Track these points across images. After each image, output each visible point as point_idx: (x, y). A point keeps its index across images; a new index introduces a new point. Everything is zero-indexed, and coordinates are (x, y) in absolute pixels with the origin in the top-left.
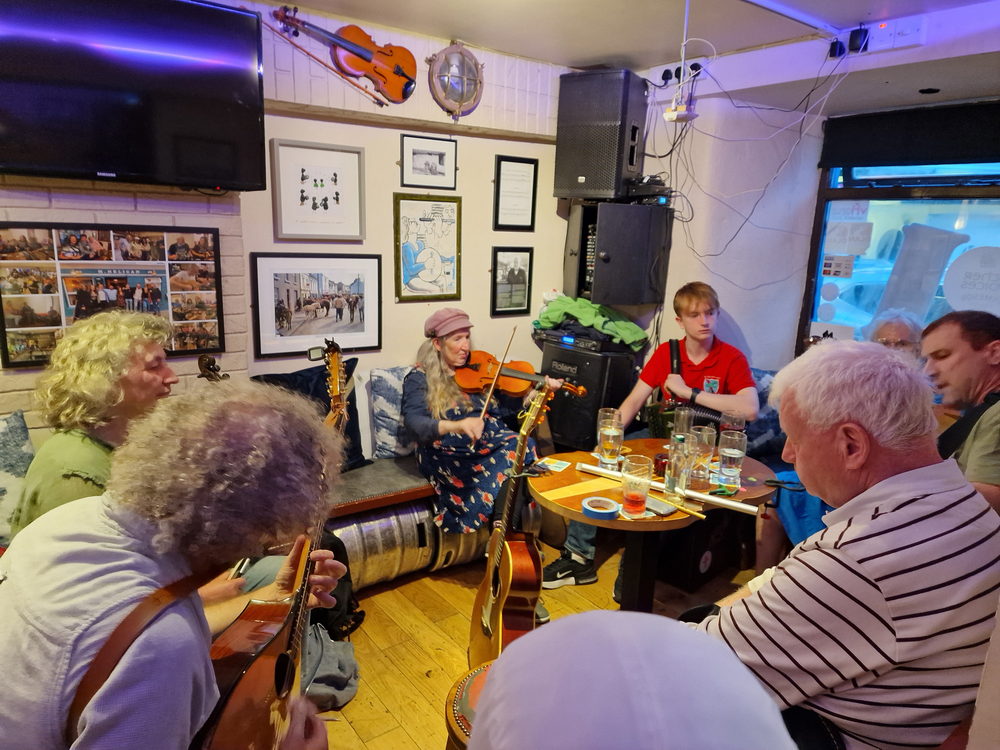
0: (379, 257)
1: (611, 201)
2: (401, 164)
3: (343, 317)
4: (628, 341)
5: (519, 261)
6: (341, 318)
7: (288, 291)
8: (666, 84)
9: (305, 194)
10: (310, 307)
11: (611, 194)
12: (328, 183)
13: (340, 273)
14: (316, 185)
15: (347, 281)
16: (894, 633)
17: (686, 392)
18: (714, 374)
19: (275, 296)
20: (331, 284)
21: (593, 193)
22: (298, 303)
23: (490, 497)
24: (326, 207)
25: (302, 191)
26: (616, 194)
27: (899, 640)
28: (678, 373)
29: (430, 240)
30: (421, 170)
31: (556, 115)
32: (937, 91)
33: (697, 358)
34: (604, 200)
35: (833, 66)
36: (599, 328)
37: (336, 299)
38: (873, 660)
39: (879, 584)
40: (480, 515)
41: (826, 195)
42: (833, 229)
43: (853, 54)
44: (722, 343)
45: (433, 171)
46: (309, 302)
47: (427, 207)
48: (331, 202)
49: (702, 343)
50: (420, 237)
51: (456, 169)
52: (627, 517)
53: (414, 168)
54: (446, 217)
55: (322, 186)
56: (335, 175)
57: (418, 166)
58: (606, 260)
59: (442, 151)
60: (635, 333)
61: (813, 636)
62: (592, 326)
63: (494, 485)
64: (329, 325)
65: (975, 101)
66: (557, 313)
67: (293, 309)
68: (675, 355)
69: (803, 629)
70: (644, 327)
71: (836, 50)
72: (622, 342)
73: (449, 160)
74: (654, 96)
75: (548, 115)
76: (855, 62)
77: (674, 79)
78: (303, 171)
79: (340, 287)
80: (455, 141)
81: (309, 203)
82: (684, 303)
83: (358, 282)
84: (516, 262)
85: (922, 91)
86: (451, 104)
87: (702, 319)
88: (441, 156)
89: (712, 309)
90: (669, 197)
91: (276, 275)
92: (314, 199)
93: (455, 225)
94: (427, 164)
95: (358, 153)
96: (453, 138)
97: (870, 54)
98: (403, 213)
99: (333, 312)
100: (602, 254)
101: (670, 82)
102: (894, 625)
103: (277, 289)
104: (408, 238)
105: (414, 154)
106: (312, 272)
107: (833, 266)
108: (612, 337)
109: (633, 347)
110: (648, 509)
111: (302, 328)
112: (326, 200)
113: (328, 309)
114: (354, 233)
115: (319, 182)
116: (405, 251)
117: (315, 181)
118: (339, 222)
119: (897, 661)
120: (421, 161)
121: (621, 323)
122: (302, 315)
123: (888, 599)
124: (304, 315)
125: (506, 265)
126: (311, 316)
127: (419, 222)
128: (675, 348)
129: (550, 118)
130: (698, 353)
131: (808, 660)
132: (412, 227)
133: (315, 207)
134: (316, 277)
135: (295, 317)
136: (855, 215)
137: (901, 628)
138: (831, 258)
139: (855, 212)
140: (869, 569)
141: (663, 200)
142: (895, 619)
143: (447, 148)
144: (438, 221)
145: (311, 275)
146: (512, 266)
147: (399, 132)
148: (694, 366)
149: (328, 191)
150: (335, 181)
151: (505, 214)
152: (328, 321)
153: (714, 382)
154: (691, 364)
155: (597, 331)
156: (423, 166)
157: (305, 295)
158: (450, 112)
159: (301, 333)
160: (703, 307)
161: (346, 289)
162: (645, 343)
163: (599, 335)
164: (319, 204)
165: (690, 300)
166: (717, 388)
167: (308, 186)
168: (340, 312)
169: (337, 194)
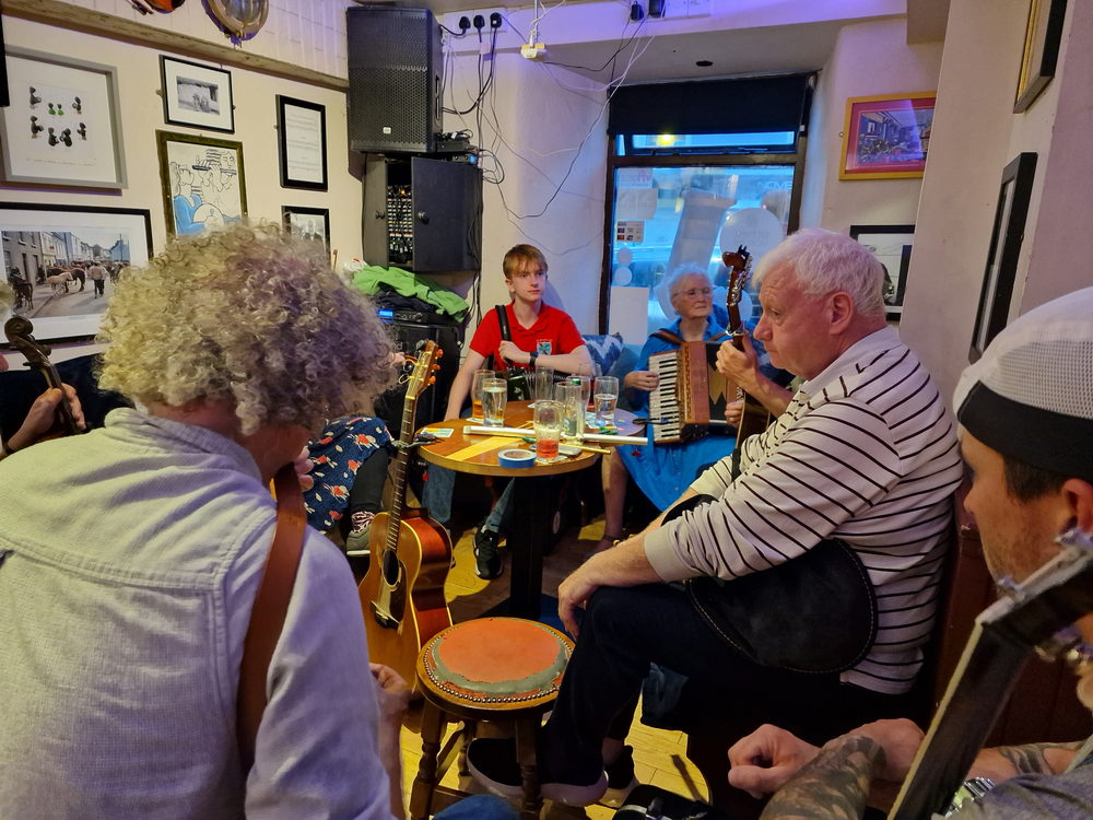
0: (146, 213)
1: (423, 155)
2: (164, 93)
3: (105, 290)
4: (452, 311)
5: (314, 225)
6: (101, 293)
7: (24, 255)
8: (464, 32)
9: (37, 123)
10: (59, 278)
11: (422, 148)
12: (69, 111)
13: (94, 232)
14: (53, 112)
15: (107, 244)
16: (896, 453)
17: (525, 357)
18: (546, 337)
19: (7, 263)
20: (84, 246)
21: (400, 146)
22: (40, 272)
23: (343, 489)
24: (68, 142)
25: (34, 119)
26: (428, 149)
27: (901, 459)
28: (509, 340)
29: (208, 194)
30: (189, 104)
31: (344, 54)
32: (710, 64)
33: (527, 322)
34: (415, 154)
35: (633, 29)
36: (423, 297)
37: (92, 267)
38: (885, 478)
39: (884, 417)
40: (331, 512)
41: (614, 163)
42: (624, 195)
43: (651, 19)
44: (549, 307)
45: (204, 108)
46: (56, 272)
47: (201, 152)
48: (74, 136)
49: (531, 303)
50: (195, 190)
51: (233, 108)
52: (544, 462)
53: (180, 101)
54: (225, 167)
55: (61, 113)
56: (78, 100)
57: (187, 100)
58: (425, 221)
59: (213, 83)
60: (457, 303)
61: (839, 473)
62: (415, 296)
63: (346, 475)
64: (86, 302)
65: (734, 77)
66: (370, 284)
67: (33, 279)
68: (504, 322)
69: (831, 468)
70: (464, 297)
71: (636, 13)
72: (446, 312)
73: (223, 93)
74: (450, 45)
75: (336, 53)
76: (652, 27)
77: (473, 29)
78: (33, 90)
79: (97, 251)
80: (229, 73)
81: (44, 136)
82: (514, 264)
83: (120, 245)
84: (311, 226)
85: (699, 64)
86: (234, 22)
87: (532, 279)
88: (213, 89)
89: (541, 270)
90: (477, 156)
91: (5, 233)
92: (51, 131)
93: (236, 178)
94: (196, 97)
95: (108, 74)
96: (225, 68)
97: (666, 20)
98: (171, 158)
99: (90, 285)
100: (420, 215)
101: (468, 31)
102: (896, 447)
103: (8, 253)
104: (182, 190)
105: (179, 83)
106: (57, 231)
107: (626, 230)
108: (436, 308)
109: (457, 318)
110: (561, 454)
111: (48, 307)
112: (67, 133)
113: (83, 281)
114: (108, 177)
115: (55, 108)
116: (178, 207)
117: (51, 106)
118: (89, 163)
119: (902, 474)
120: (190, 93)
121: (442, 293)
122: (47, 290)
123: (890, 428)
124: (49, 289)
125: (301, 230)
126: (59, 290)
127: (192, 170)
128: (502, 314)
129: (338, 57)
130: (529, 317)
131: (837, 493)
132: (185, 176)
133: (53, 141)
134: (63, 238)
135: (38, 292)
136: (641, 182)
137: (901, 449)
138: (624, 224)
139: (641, 179)
140: (876, 407)
141: (472, 159)
142: (896, 443)
143: (219, 80)
144: (215, 171)
145: (55, 235)
146: (307, 230)
147: (158, 52)
148: (525, 330)
149: (70, 121)
150: (79, 108)
151: (293, 168)
152: (83, 297)
153: (547, 344)
154: (523, 330)
155: (422, 301)
156: (191, 100)
157: (49, 261)
158: (227, 31)
159: (48, 315)
160: (533, 267)
161: (105, 254)
162: (466, 314)
163: (422, 304)
164: (58, 139)
165: (520, 260)
166: (550, 349)
167: (41, 111)
168: (100, 284)
169: (83, 126)
